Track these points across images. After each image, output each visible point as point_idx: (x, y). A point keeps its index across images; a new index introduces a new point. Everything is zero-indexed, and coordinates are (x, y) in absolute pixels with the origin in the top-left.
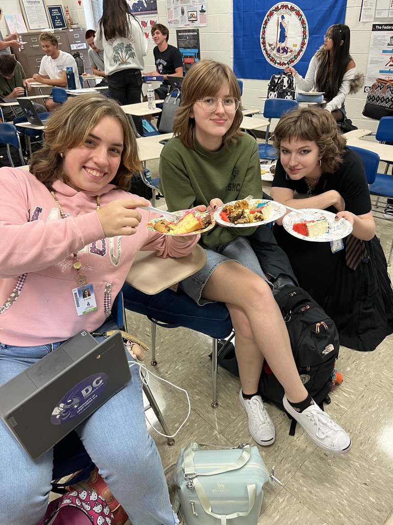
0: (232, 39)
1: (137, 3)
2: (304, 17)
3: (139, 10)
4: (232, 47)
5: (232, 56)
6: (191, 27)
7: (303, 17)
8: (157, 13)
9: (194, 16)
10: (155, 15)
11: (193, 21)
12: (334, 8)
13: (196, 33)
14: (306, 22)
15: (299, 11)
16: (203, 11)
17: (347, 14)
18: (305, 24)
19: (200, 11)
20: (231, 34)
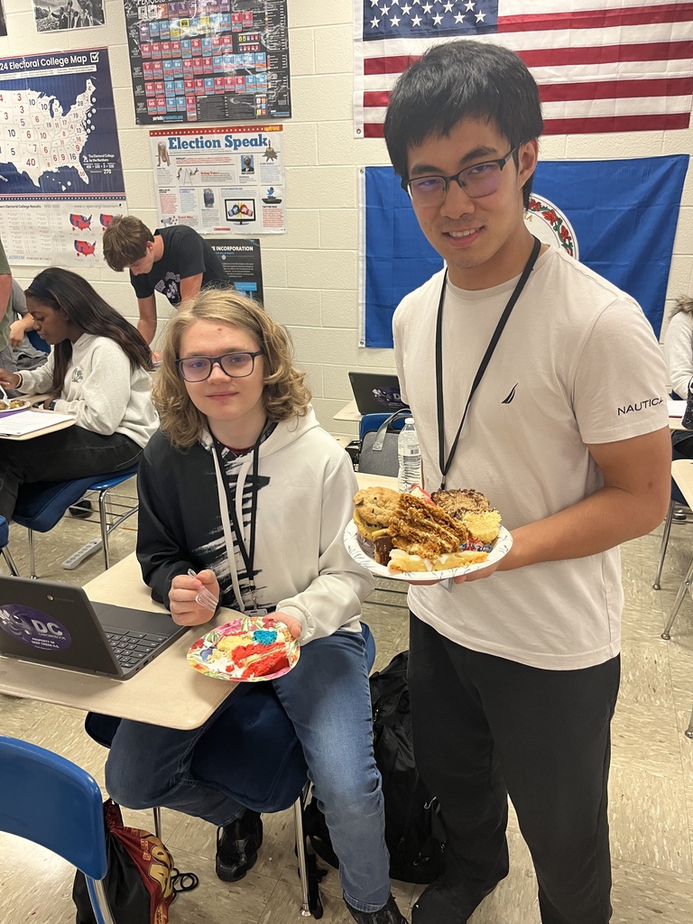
0: (362, 265)
1: (55, 171)
2: (567, 224)
3: (64, 188)
4: (362, 280)
5: (362, 300)
6: (235, 232)
7: (563, 224)
8: (123, 198)
9: (244, 210)
10: (118, 202)
11: (241, 221)
12: (647, 207)
13: (251, 249)
14: (572, 233)
15: (552, 211)
16: (271, 201)
17: (680, 220)
18: (570, 238)
19: (265, 201)
20: (362, 253)
